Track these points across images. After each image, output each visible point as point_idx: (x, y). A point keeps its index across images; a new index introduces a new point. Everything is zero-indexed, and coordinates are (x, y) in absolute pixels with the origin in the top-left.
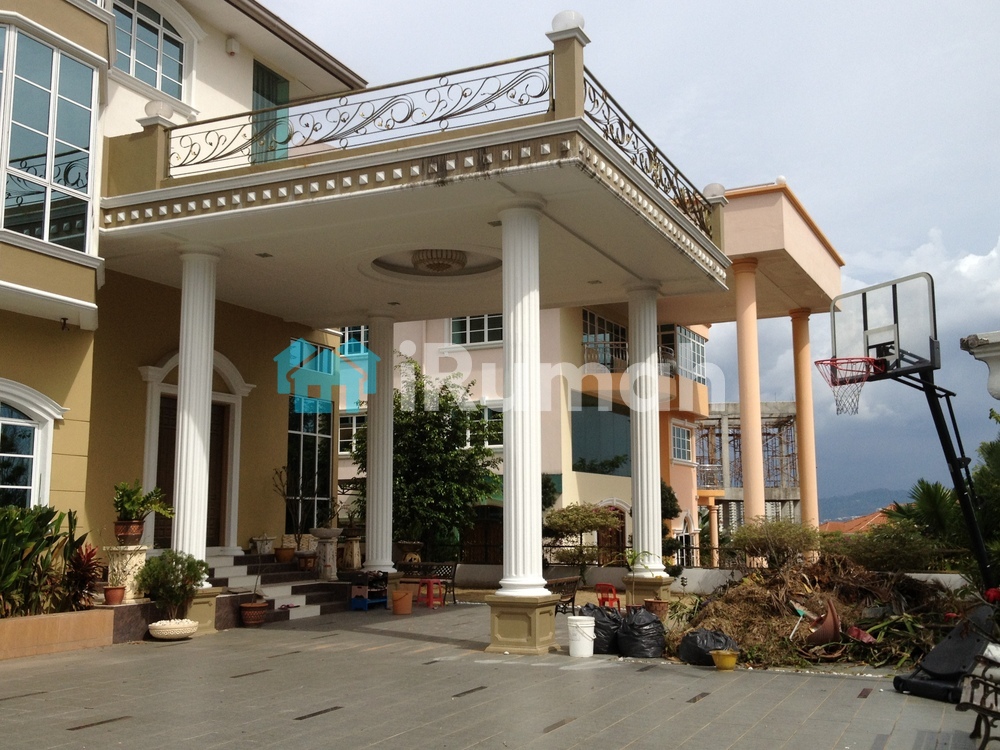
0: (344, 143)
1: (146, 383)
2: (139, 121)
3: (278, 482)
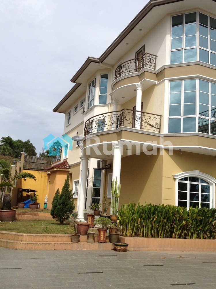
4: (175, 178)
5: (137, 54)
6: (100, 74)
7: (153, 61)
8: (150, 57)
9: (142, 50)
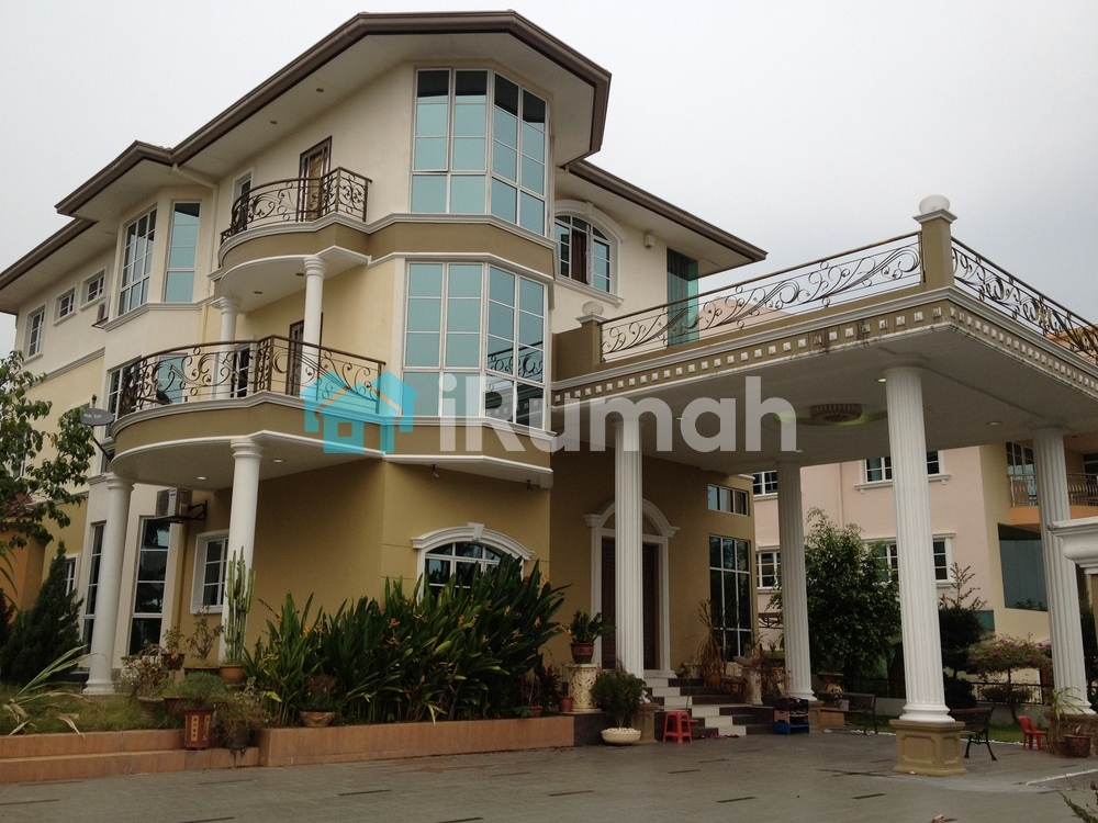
0: (741, 324)
1: (590, 528)
2: (578, 319)
3: (704, 613)
4: (418, 546)
5: (306, 160)
6: (172, 201)
7: (360, 194)
8: (349, 180)
9: (320, 153)
